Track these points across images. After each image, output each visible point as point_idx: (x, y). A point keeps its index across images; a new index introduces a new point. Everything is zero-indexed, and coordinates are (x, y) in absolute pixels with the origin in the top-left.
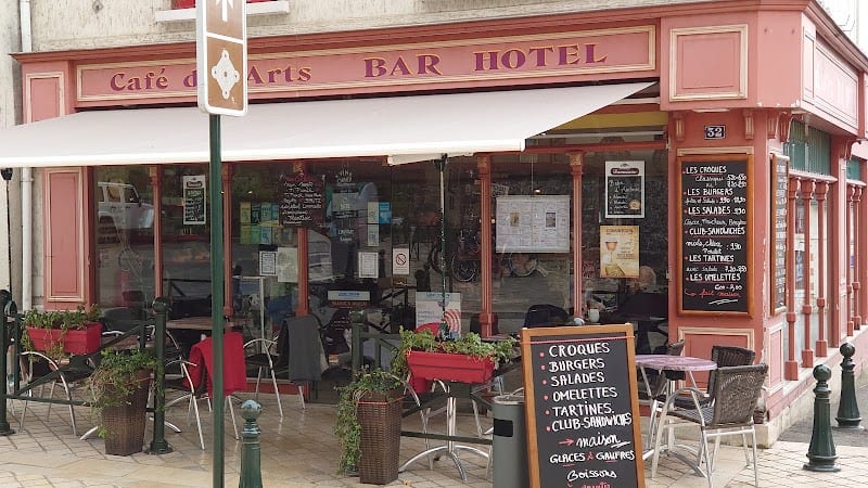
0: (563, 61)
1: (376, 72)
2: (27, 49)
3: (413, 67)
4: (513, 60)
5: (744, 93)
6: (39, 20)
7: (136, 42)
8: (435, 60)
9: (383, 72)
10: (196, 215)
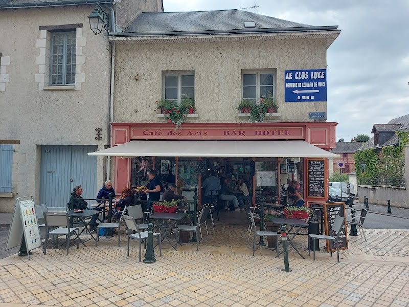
0: (279, 134)
1: (227, 134)
2: (112, 122)
3: (238, 133)
4: (266, 133)
5: (327, 144)
6: (116, 113)
7: (149, 122)
8: (244, 132)
9: (229, 134)
10: (166, 171)
